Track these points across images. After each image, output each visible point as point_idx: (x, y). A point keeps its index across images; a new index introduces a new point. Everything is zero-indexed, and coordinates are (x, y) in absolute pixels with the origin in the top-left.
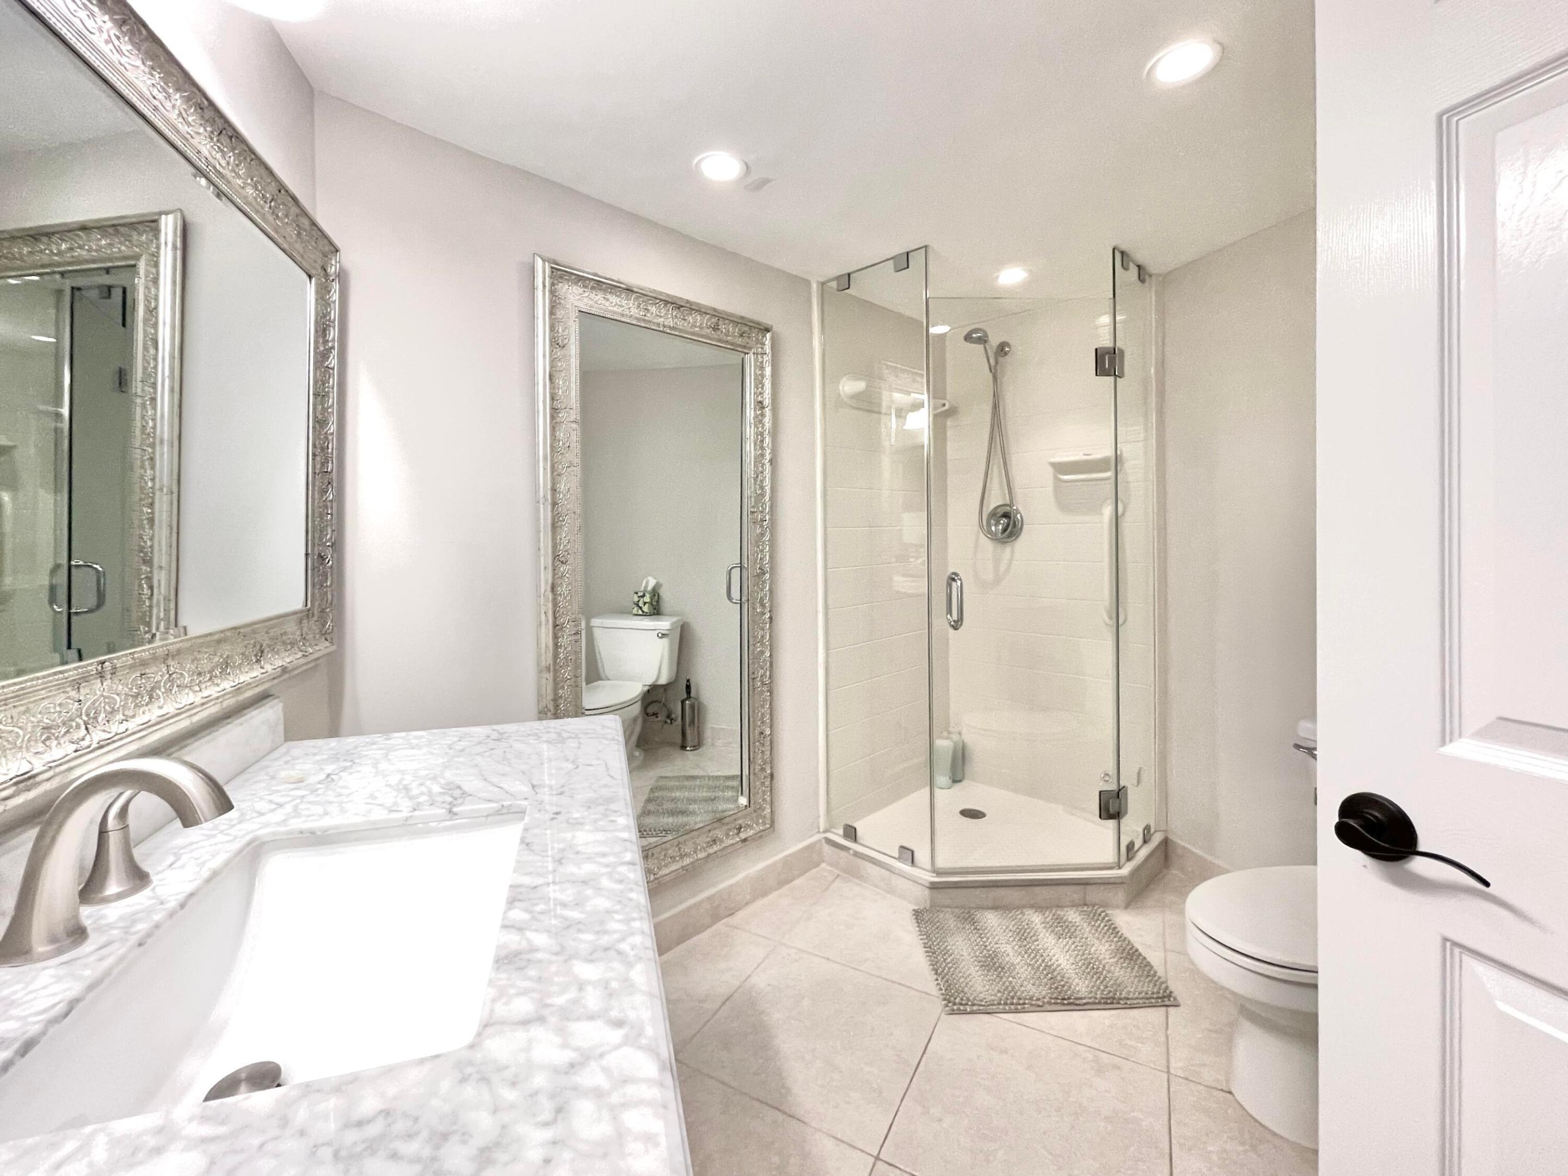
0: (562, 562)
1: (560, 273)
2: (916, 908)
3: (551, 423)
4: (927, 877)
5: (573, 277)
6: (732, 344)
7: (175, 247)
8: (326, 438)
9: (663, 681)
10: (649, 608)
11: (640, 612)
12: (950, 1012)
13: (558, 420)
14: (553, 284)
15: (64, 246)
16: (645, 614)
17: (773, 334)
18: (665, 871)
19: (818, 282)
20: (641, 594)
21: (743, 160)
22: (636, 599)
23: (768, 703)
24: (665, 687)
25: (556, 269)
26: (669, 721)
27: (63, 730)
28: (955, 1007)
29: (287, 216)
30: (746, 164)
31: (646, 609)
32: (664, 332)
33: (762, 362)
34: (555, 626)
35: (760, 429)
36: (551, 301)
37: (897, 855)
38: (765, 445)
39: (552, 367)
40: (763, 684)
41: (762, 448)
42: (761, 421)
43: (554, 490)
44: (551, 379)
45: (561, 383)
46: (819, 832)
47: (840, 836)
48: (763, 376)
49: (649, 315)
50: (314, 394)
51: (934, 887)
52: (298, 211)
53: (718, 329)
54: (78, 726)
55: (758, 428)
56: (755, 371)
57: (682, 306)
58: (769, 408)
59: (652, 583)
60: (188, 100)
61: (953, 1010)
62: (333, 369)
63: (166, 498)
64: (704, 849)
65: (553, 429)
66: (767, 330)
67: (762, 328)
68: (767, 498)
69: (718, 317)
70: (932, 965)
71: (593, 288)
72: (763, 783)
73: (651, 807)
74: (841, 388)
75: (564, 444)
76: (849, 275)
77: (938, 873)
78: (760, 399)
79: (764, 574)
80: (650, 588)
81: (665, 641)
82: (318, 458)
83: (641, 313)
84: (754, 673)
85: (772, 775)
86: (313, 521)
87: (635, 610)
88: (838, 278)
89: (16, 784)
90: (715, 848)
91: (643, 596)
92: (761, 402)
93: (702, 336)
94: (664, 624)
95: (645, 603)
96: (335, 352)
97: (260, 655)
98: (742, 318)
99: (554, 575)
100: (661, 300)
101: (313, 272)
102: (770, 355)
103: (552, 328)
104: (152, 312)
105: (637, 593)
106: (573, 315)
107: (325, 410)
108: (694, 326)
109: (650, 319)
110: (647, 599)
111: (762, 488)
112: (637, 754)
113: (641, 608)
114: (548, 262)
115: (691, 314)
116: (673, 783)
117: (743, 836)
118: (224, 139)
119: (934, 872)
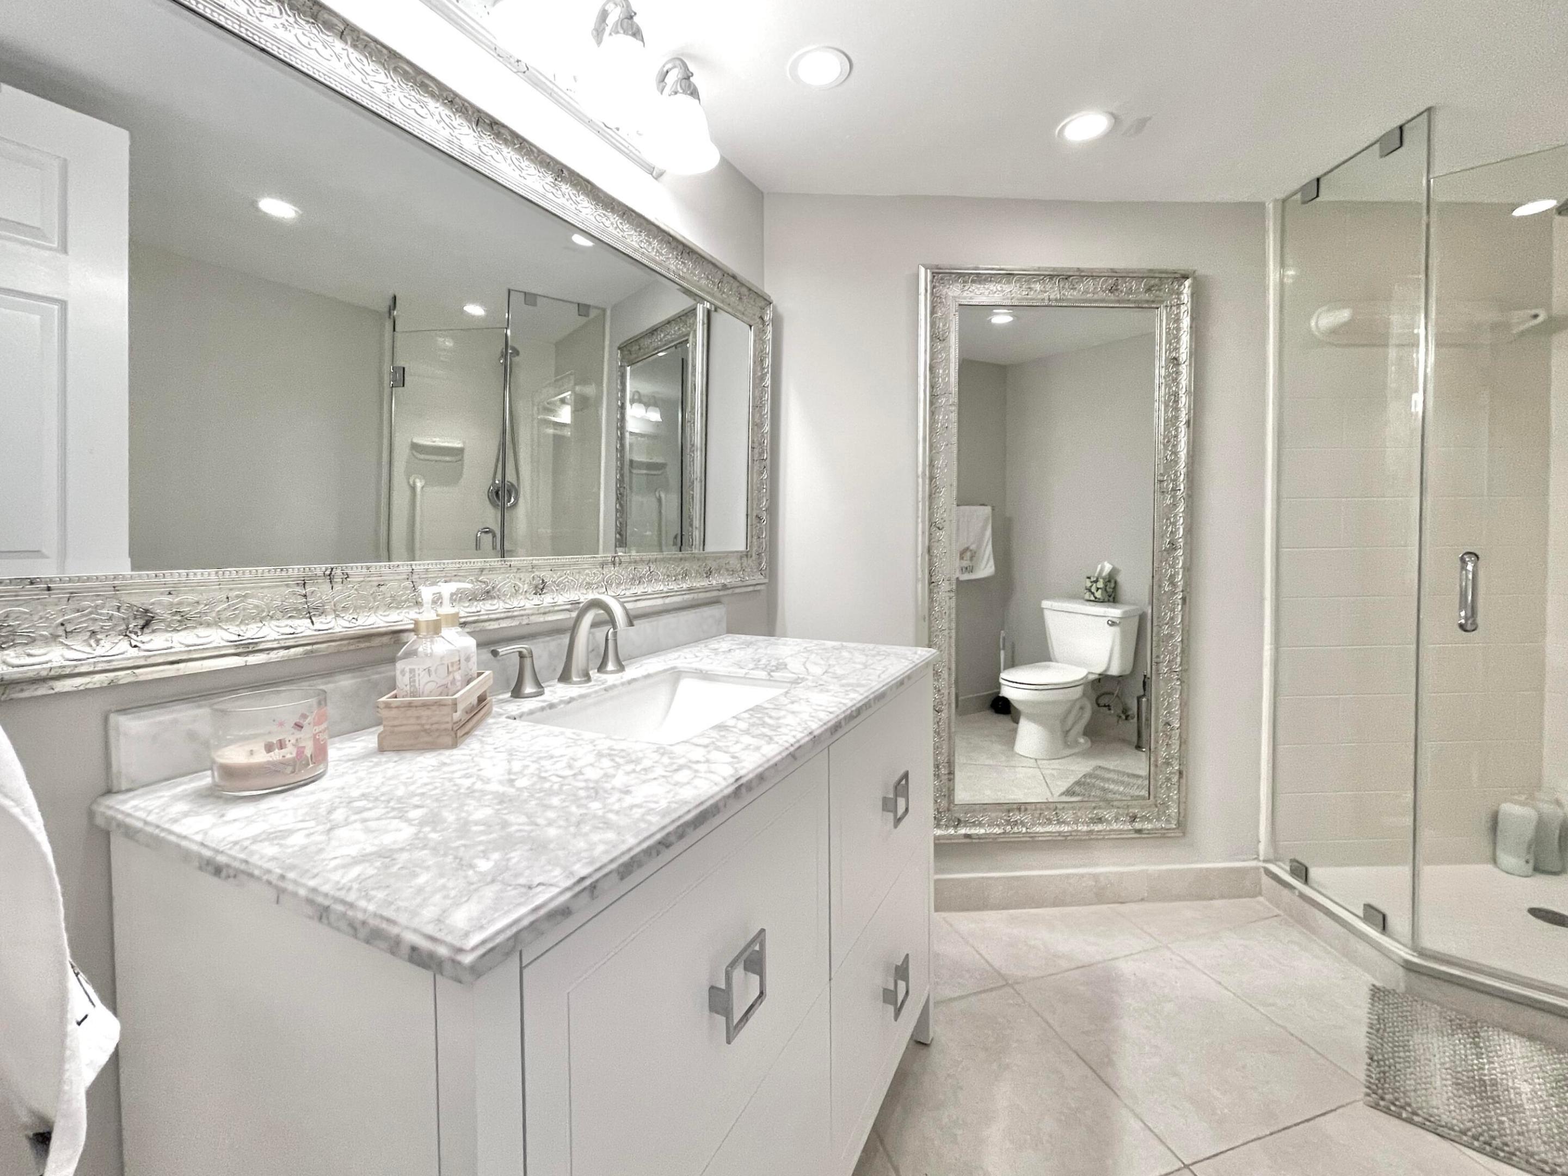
0: (939, 528)
1: (941, 275)
2: (1378, 984)
3: (930, 407)
4: (1402, 954)
5: (954, 276)
6: (1135, 302)
7: (703, 324)
8: (763, 436)
9: (1114, 671)
10: (1102, 594)
11: (1092, 598)
12: (1373, 1105)
13: (937, 405)
14: (934, 287)
15: (662, 335)
16: (1096, 601)
17: (1195, 279)
18: (1039, 829)
19: (1276, 201)
20: (1093, 579)
21: (1106, 112)
22: (1089, 584)
23: (1178, 693)
24: (1120, 679)
25: (937, 273)
26: (1124, 717)
27: (596, 586)
28: (1382, 1103)
29: (731, 290)
30: (1112, 114)
31: (1098, 594)
32: (1051, 306)
33: (1178, 314)
34: (931, 583)
35: (1174, 389)
36: (932, 302)
37: (1361, 915)
38: (1181, 405)
39: (932, 360)
40: (1171, 671)
41: (1177, 409)
42: (1175, 380)
43: (931, 465)
44: (931, 369)
45: (941, 371)
46: (1257, 859)
47: (1286, 871)
48: (1178, 329)
49: (1032, 293)
50: (753, 406)
51: (1409, 967)
52: (738, 284)
53: (1117, 290)
54: (602, 586)
55: (1170, 388)
56: (1167, 324)
57: (1070, 276)
58: (1187, 363)
59: (1108, 567)
60: (661, 241)
61: (1378, 1104)
62: (767, 387)
63: (698, 485)
64: (1088, 824)
65: (932, 413)
66: (1185, 277)
67: (1177, 276)
68: (1182, 464)
69: (1115, 278)
70: (1370, 1048)
71: (973, 281)
72: (1168, 780)
73: (1077, 789)
74: (1313, 324)
75: (942, 426)
76: (1318, 180)
77: (1422, 953)
78: (1174, 354)
79: (1175, 549)
80: (1105, 573)
81: (1116, 630)
82: (756, 451)
83: (1024, 293)
84: (1158, 657)
85: (1181, 773)
86: (752, 494)
87: (1087, 596)
88: (1303, 189)
89: (572, 604)
90: (1100, 827)
91: (1096, 581)
92: (1175, 359)
93: (1096, 301)
94: (1115, 612)
95: (1098, 589)
96: (769, 376)
97: (709, 573)
98: (1151, 271)
99: (930, 540)
100: (1045, 276)
101: (752, 323)
102: (1189, 305)
103: (933, 324)
104: (694, 366)
105: (1089, 578)
106: (953, 308)
107: (762, 416)
108: (1086, 292)
109: (1034, 297)
110: (1100, 584)
111: (1175, 453)
112: (1082, 740)
113: (1093, 593)
114: (931, 269)
115: (1083, 282)
116: (1111, 775)
117: (1138, 825)
118: (685, 255)
119: (1415, 951)
